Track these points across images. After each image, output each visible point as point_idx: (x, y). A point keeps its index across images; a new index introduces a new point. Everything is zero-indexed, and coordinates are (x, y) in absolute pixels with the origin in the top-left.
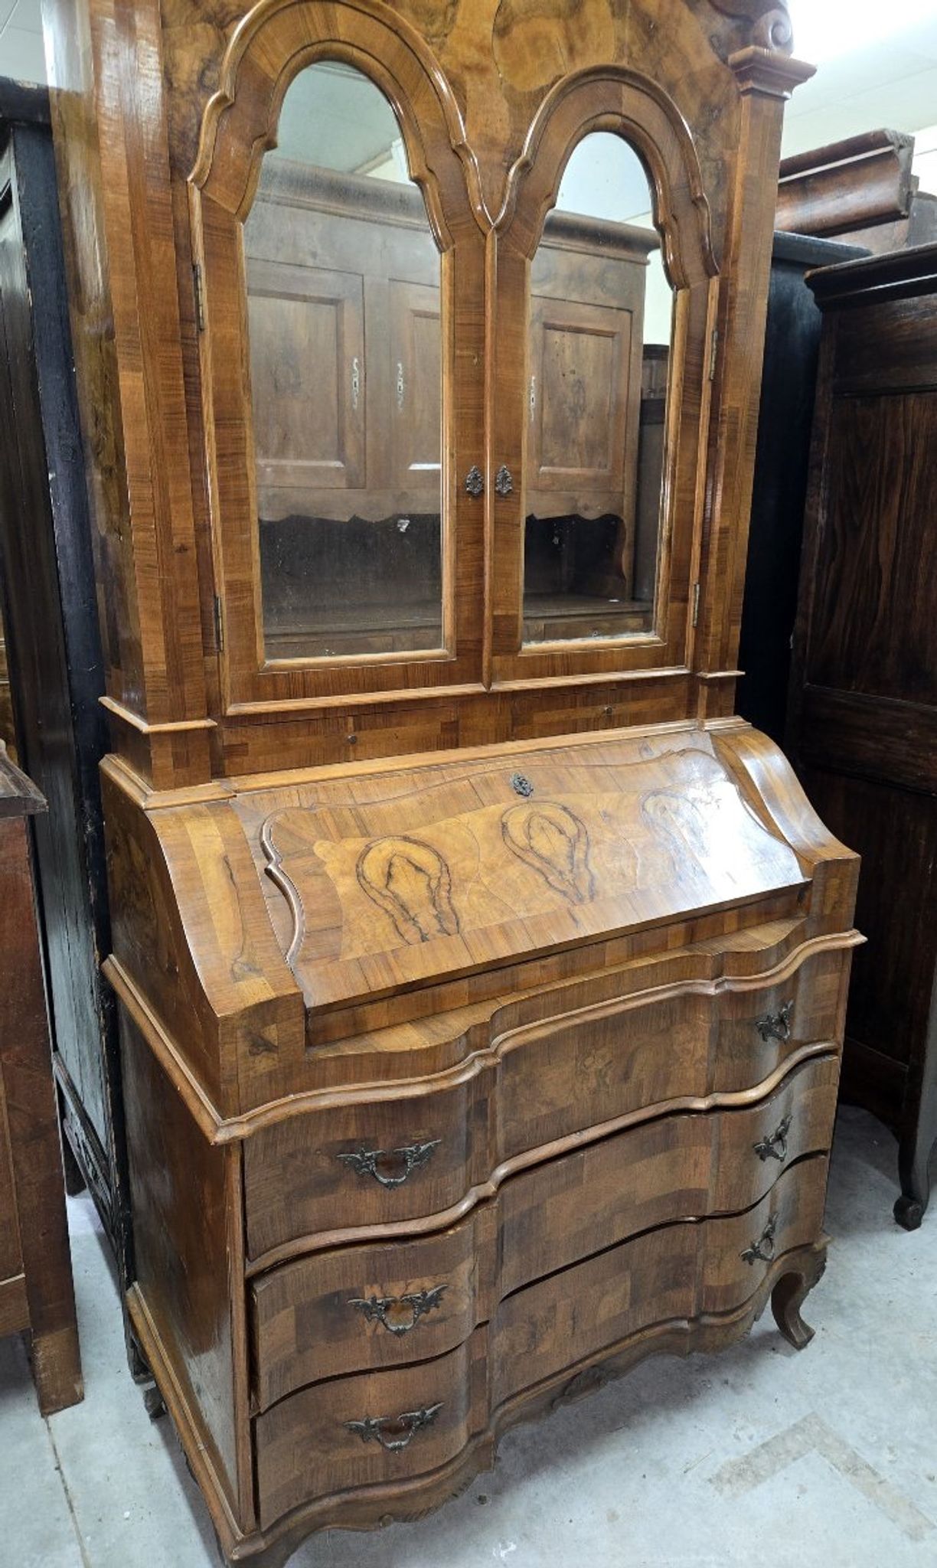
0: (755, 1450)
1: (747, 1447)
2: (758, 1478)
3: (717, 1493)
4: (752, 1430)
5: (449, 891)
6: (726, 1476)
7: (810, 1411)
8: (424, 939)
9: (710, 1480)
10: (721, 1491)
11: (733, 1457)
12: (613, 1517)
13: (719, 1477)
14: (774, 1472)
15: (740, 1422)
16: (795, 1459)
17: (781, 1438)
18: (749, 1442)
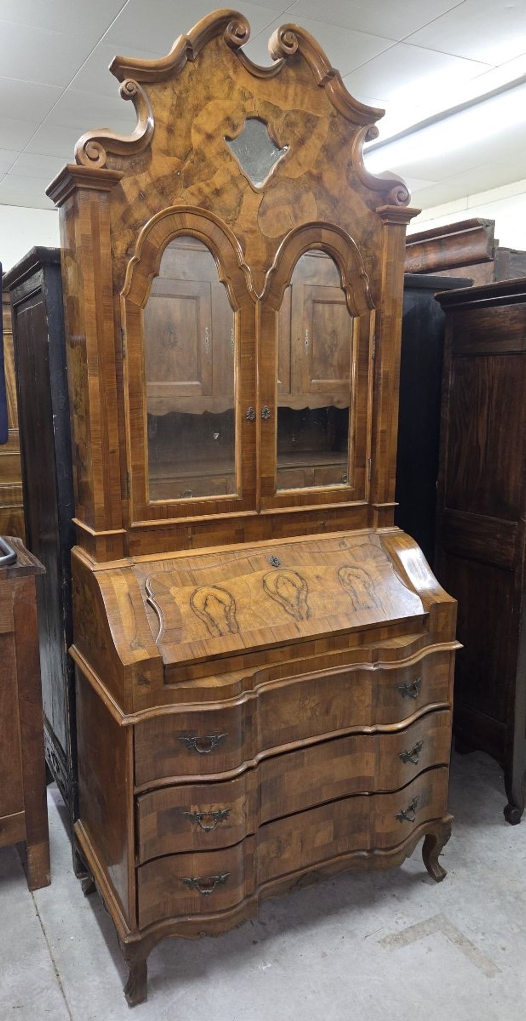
0: (406, 929)
1: (402, 927)
2: (406, 942)
3: (382, 948)
4: (406, 919)
5: (235, 613)
6: (388, 940)
7: (440, 912)
8: (221, 635)
9: (379, 942)
10: (384, 948)
11: (393, 932)
12: (324, 955)
13: (384, 941)
14: (415, 940)
15: (399, 915)
16: (427, 935)
17: (421, 925)
18: (403, 925)
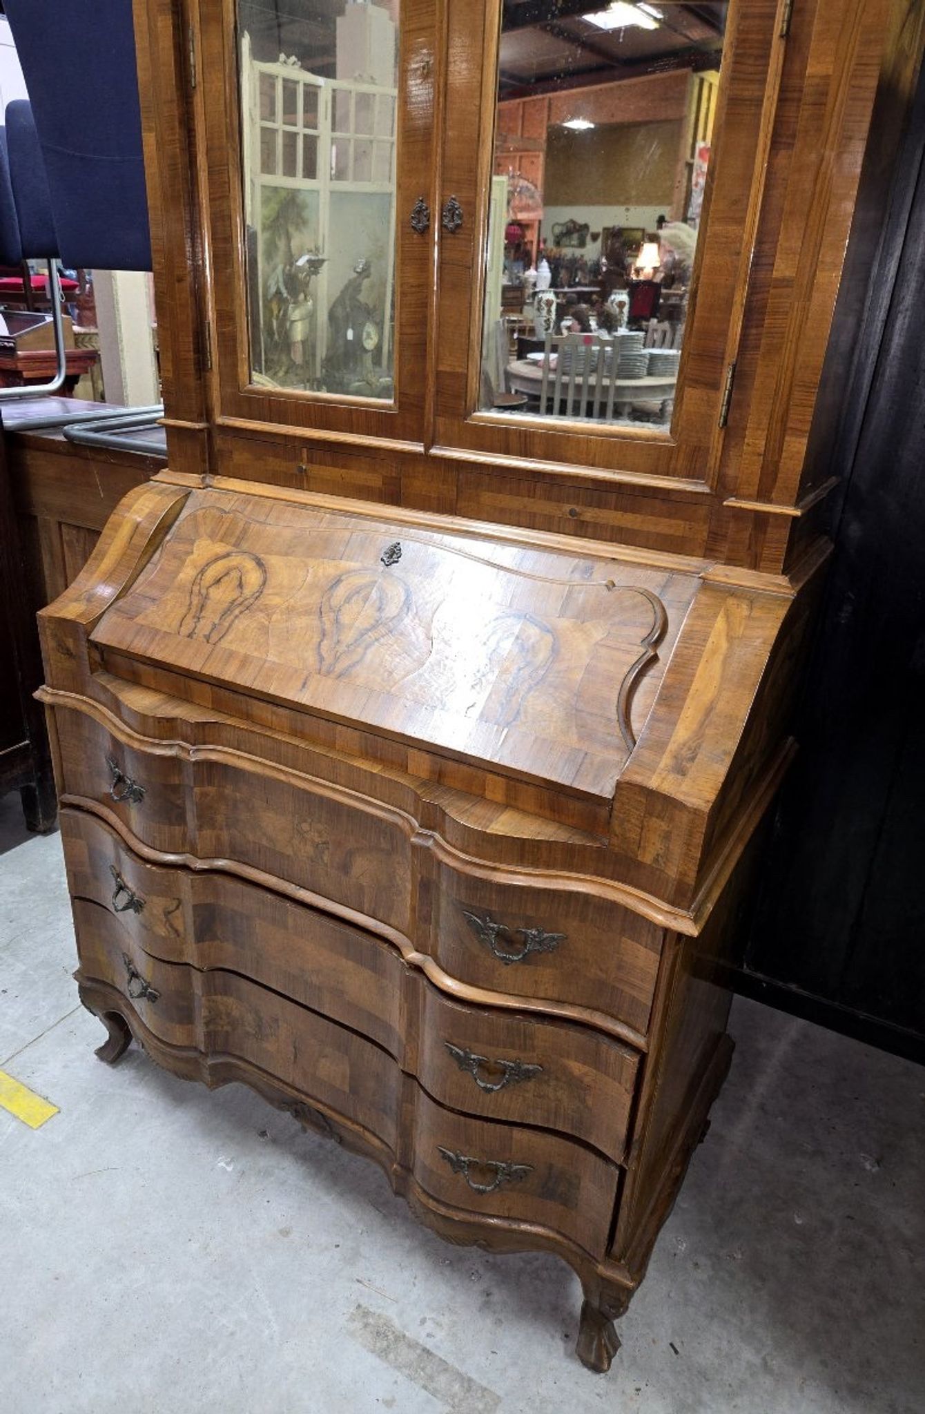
0: (417, 1344)
1: (416, 1333)
2: (383, 1353)
3: (347, 1317)
4: (440, 1335)
5: (241, 612)
6: (371, 1321)
7: (501, 1393)
8: (190, 636)
9: (359, 1306)
10: (352, 1319)
11: (397, 1323)
12: (285, 1233)
13: (366, 1314)
14: (398, 1368)
15: (445, 1320)
16: (425, 1387)
17: (444, 1366)
18: (423, 1334)
